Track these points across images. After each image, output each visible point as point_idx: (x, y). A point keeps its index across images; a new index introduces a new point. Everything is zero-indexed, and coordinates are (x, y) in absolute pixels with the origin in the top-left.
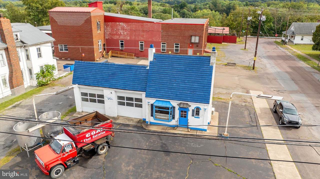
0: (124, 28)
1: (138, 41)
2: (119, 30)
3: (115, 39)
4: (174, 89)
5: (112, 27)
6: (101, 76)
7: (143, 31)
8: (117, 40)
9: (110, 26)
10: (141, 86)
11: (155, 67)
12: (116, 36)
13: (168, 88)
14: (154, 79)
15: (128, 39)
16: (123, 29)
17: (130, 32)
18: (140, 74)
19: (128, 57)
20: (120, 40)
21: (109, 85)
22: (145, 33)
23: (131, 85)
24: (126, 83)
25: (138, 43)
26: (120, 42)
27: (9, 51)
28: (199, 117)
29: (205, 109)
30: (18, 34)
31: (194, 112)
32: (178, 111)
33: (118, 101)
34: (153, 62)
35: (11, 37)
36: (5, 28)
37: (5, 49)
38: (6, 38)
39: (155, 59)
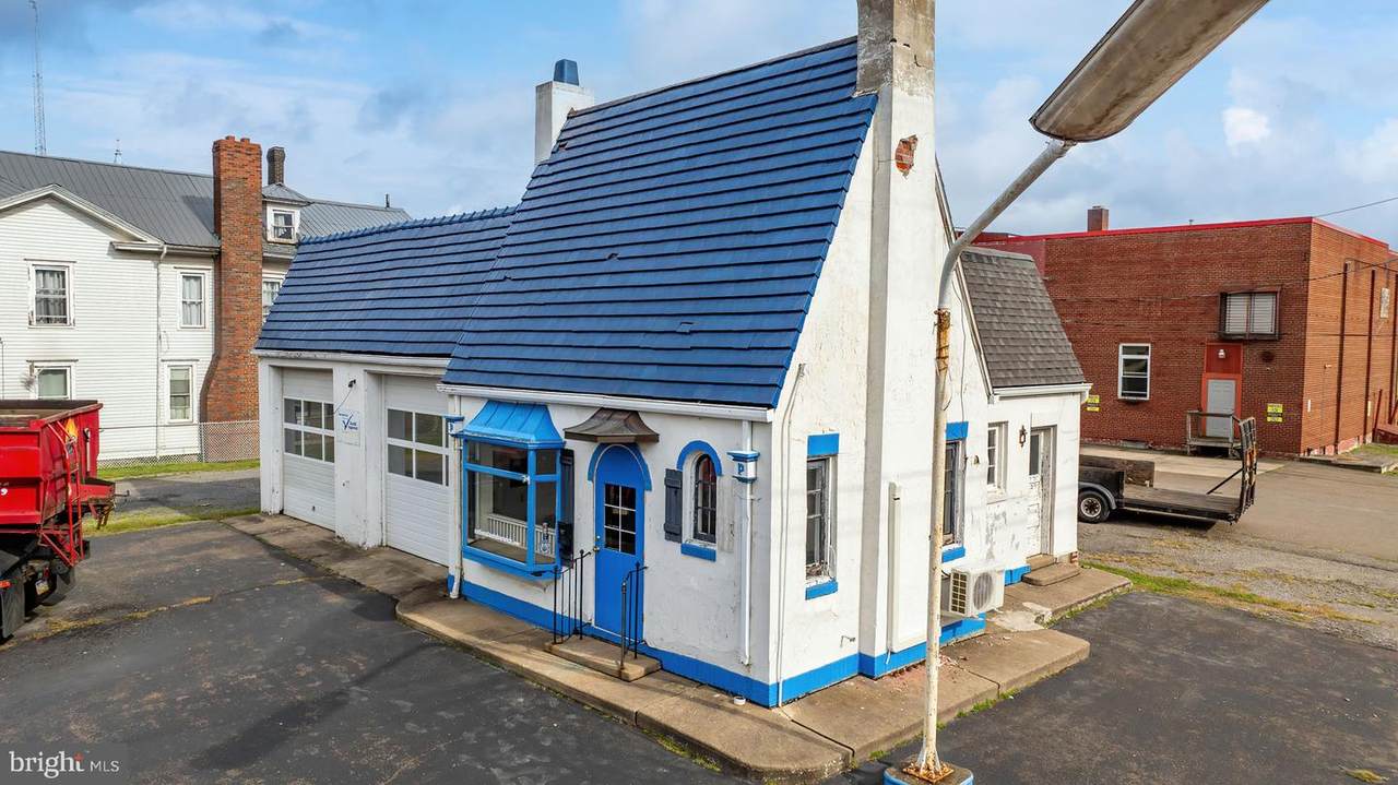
27: (223, 266)
28: (712, 547)
29: (743, 463)
30: (296, 215)
31: (676, 492)
32: (590, 486)
33: (391, 447)
34: (550, 164)
35: (247, 214)
36: (230, 173)
37: (217, 257)
38: (222, 212)
39: (563, 146)
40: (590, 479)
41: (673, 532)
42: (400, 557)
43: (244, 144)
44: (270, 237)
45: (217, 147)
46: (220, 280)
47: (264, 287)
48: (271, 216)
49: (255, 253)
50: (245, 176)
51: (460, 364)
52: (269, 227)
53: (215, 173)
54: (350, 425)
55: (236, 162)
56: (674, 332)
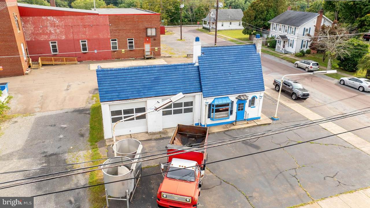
0: (55, 24)
1: (78, 40)
2: (47, 27)
3: (42, 41)
4: (230, 82)
5: (34, 23)
6: (142, 84)
7: (85, 26)
8: (46, 42)
9: (30, 22)
10: (194, 87)
11: (206, 62)
12: (43, 36)
13: (225, 83)
14: (208, 75)
15: (63, 39)
16: (53, 25)
17: (64, 28)
18: (189, 73)
19: (68, 62)
20: (50, 41)
21: (155, 93)
22: (87, 29)
23: (182, 88)
24: (175, 86)
25: (79, 43)
26: (51, 44)
28: (254, 106)
34: (202, 57)
39: (203, 53)
40: (236, 104)
41: (250, 106)
51: (206, 94)
56: (247, 84)
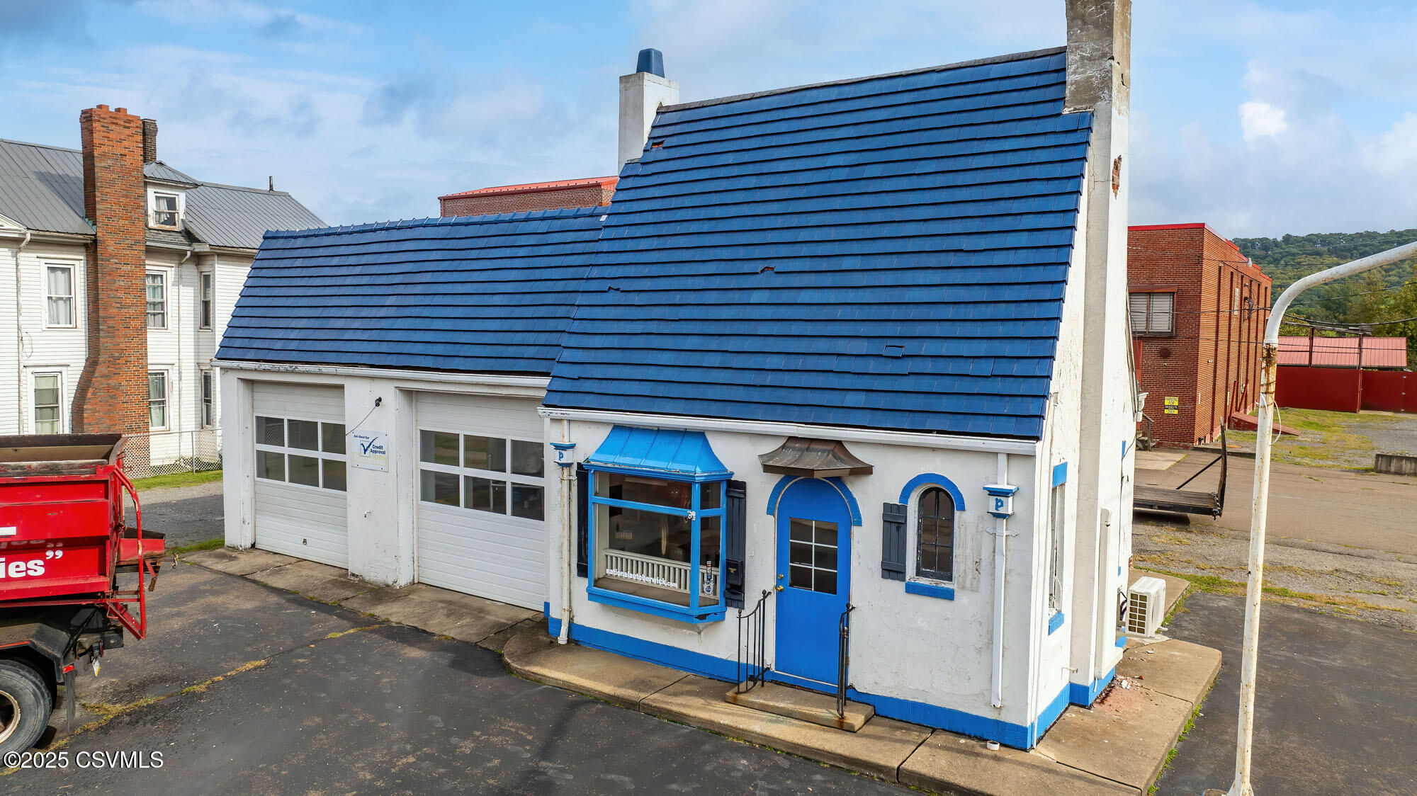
11: (651, 192)
13: (708, 329)
27: (99, 256)
28: (946, 585)
29: (1002, 498)
30: (181, 199)
31: (898, 528)
32: (771, 522)
33: (424, 474)
34: (643, 164)
35: (126, 196)
36: (106, 149)
37: (91, 247)
38: (97, 194)
39: (658, 144)
40: (770, 511)
41: (892, 569)
42: (449, 597)
43: (120, 115)
44: (152, 224)
45: (87, 118)
46: (96, 272)
47: (149, 282)
48: (152, 200)
49: (137, 242)
50: (123, 152)
51: (566, 385)
52: (150, 212)
53: (84, 147)
54: (371, 448)
55: (112, 135)
56: (881, 356)
